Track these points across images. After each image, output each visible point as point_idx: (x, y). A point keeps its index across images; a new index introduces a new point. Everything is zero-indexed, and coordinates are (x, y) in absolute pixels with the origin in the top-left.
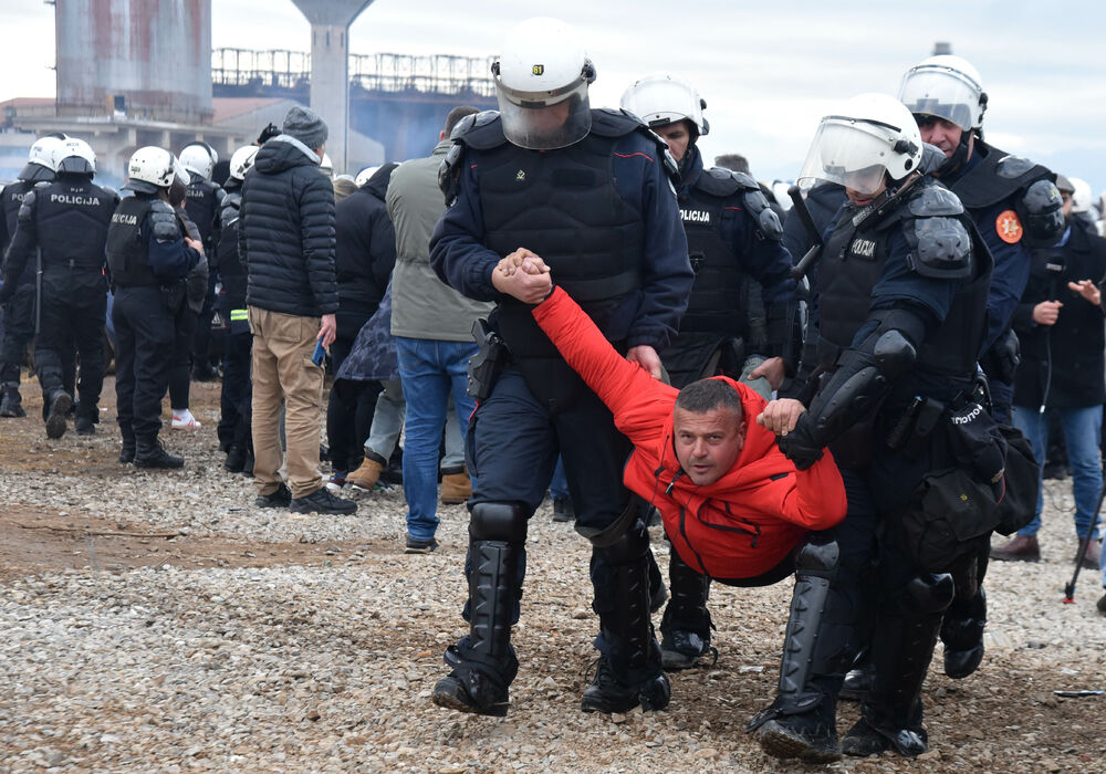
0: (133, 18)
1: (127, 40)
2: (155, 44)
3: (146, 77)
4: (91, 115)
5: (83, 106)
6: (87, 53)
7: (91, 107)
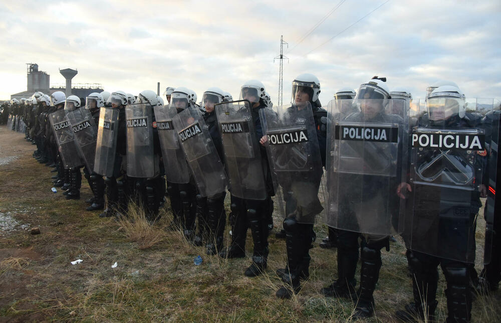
1: (37, 82)
2: (41, 82)
5: (31, 91)
6: (32, 84)
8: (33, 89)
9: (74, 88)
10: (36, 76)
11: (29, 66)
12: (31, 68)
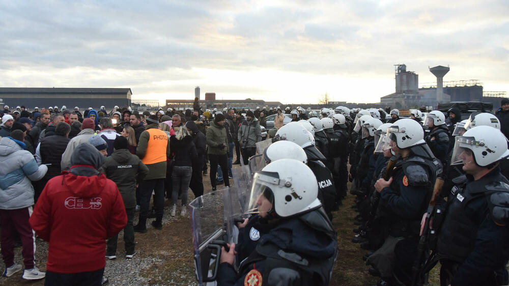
1: (405, 83)
2: (409, 83)
3: (408, 88)
5: (399, 93)
6: (400, 85)
8: (401, 91)
9: (447, 87)
10: (405, 77)
11: (397, 67)
12: (399, 69)
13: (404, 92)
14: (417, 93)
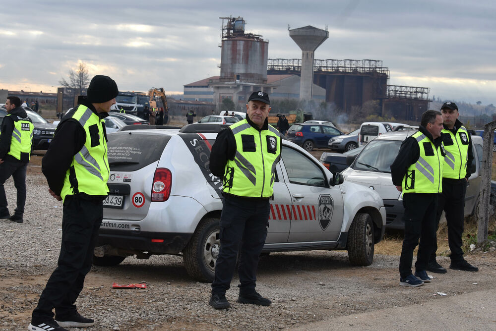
0: (244, 50)
1: (241, 58)
2: (250, 58)
3: (246, 69)
4: (230, 82)
5: (227, 79)
6: (230, 62)
7: (230, 79)
8: (232, 74)
9: (320, 70)
10: (241, 45)
11: (226, 22)
12: (230, 27)
13: (238, 77)
14: (265, 81)
